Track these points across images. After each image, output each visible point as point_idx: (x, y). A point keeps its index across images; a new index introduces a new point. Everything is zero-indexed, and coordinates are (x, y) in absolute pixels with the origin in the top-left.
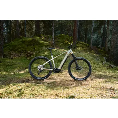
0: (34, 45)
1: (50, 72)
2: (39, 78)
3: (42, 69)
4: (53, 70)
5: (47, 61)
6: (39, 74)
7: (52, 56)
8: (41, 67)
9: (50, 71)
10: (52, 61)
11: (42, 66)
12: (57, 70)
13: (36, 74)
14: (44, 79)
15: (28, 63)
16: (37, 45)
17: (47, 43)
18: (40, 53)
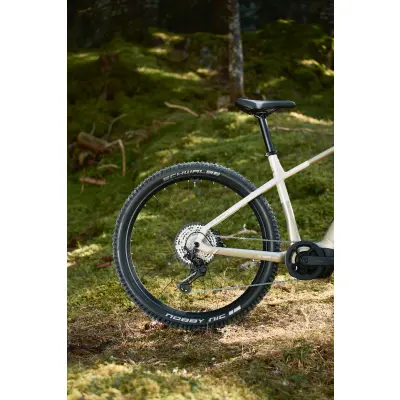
0: (110, 98)
1: (266, 272)
2: (190, 315)
3: (207, 251)
4: (289, 256)
5: (243, 195)
6: (185, 287)
7: (274, 160)
8: (199, 238)
9: (263, 264)
10: (274, 191)
11: (205, 229)
12: (312, 261)
13: (165, 287)
14: (222, 324)
15: (85, 207)
16: (130, 94)
17: (190, 82)
18: (156, 145)
